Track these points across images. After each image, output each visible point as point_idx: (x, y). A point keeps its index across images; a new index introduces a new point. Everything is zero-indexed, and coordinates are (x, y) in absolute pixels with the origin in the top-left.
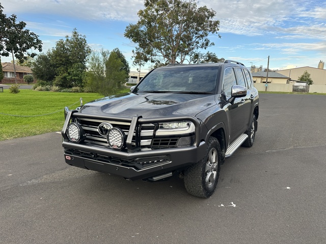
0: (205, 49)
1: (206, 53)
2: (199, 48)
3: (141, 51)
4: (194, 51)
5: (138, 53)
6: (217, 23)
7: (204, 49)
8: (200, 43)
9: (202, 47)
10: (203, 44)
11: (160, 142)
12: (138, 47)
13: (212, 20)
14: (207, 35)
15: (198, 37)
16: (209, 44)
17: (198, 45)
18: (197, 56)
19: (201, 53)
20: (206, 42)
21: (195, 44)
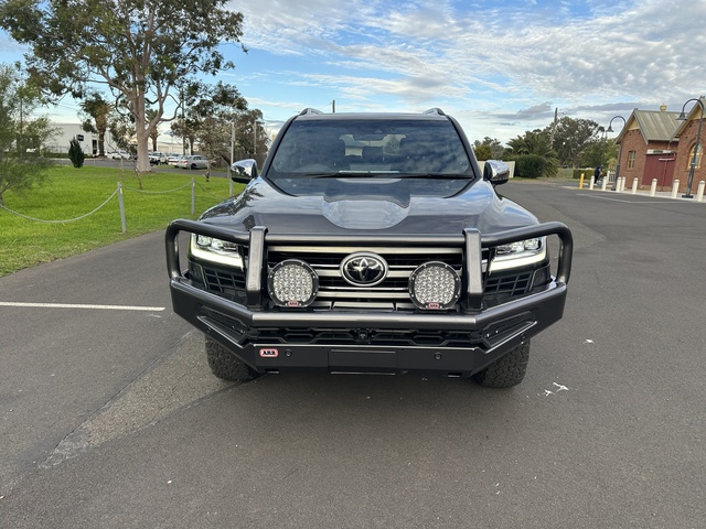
0: (214, 74)
1: (215, 84)
2: (199, 72)
3: (42, 65)
4: (188, 77)
5: (32, 71)
6: (237, 18)
7: (210, 74)
8: (200, 60)
9: (205, 70)
10: (207, 64)
11: (499, 284)
12: (32, 54)
13: (222, 9)
14: (216, 42)
15: (196, 46)
16: (222, 65)
17: (195, 63)
18: (194, 89)
19: (203, 82)
20: (214, 59)
21: (189, 61)
